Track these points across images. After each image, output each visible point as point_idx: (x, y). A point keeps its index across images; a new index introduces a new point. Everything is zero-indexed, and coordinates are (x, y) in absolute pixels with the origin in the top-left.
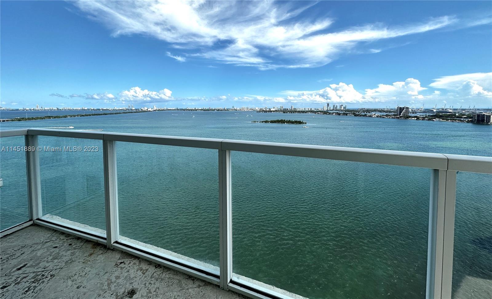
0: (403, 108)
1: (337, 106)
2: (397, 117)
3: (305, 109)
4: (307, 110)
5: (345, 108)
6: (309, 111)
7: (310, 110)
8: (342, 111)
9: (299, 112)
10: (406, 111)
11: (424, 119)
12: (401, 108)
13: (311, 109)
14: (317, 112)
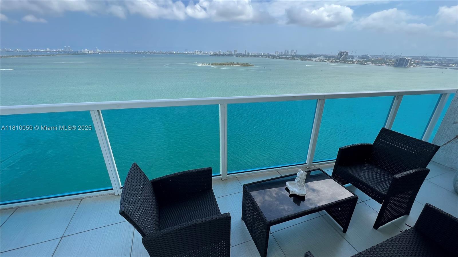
0: (344, 52)
1: (288, 51)
2: (337, 61)
3: (258, 53)
4: (259, 54)
5: (295, 53)
6: (260, 56)
7: (262, 54)
8: (291, 55)
9: (252, 56)
10: (345, 55)
11: (358, 63)
12: (342, 52)
13: (264, 54)
14: (269, 56)
